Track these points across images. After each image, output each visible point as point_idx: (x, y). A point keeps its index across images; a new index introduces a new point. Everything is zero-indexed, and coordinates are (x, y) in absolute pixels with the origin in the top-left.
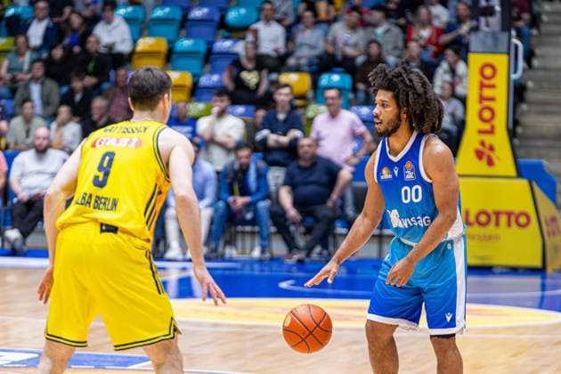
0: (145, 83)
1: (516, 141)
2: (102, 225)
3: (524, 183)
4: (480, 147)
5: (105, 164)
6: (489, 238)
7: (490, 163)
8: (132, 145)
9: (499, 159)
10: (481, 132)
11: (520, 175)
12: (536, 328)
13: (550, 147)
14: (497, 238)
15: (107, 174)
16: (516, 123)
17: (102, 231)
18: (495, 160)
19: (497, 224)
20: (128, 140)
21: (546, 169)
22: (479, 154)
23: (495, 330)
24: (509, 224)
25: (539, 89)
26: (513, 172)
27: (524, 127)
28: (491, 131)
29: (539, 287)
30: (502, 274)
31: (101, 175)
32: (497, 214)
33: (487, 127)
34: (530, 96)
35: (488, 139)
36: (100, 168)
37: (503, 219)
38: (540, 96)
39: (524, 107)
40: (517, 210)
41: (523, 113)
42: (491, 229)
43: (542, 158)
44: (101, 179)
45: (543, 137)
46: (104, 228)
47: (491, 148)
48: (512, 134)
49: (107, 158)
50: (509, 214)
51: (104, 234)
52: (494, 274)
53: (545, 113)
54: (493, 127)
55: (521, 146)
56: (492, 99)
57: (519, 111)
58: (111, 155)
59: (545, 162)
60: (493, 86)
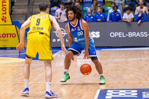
0: (43, 6)
1: (12, 16)
2: (40, 32)
3: (14, 26)
4: (2, 18)
5: (38, 21)
6: (6, 40)
7: (5, 21)
8: (44, 17)
9: (7, 20)
10: (3, 14)
11: (13, 24)
12: (18, 63)
13: (21, 17)
14: (8, 40)
15: (39, 23)
16: (12, 11)
17: (40, 34)
18: (6, 21)
19: (8, 37)
20: (42, 16)
21: (19, 22)
22: (2, 19)
23: (8, 64)
24: (10, 37)
25: (18, 2)
26: (11, 24)
27: (14, 12)
28: (5, 13)
29: (19, 53)
30: (9, 49)
31: (38, 23)
32: (8, 34)
33: (4, 12)
34: (15, 4)
35: (5, 15)
36: (37, 22)
37: (9, 35)
38: (18, 4)
39: (14, 7)
40: (12, 33)
41: (14, 8)
42: (6, 38)
43: (19, 20)
44: (38, 24)
45: (19, 14)
46: (40, 33)
47: (5, 18)
48: (11, 14)
49: (39, 20)
50: (10, 34)
51: (41, 34)
52: (7, 49)
53: (19, 8)
54: (6, 12)
55: (13, 17)
56: (5, 5)
57: (12, 8)
58: (40, 19)
59: (19, 21)
60: (6, 2)
